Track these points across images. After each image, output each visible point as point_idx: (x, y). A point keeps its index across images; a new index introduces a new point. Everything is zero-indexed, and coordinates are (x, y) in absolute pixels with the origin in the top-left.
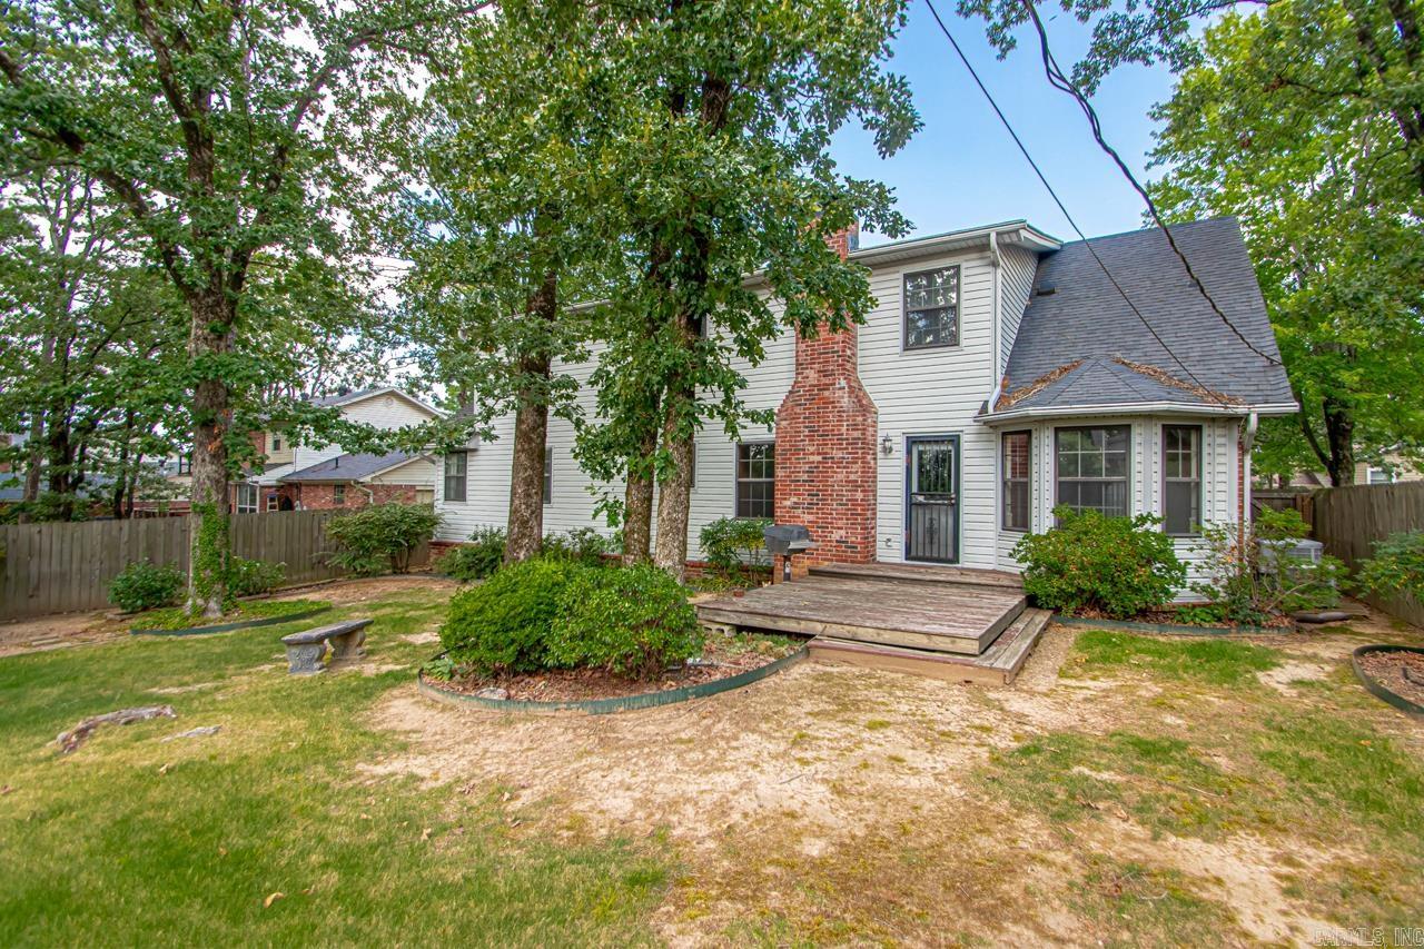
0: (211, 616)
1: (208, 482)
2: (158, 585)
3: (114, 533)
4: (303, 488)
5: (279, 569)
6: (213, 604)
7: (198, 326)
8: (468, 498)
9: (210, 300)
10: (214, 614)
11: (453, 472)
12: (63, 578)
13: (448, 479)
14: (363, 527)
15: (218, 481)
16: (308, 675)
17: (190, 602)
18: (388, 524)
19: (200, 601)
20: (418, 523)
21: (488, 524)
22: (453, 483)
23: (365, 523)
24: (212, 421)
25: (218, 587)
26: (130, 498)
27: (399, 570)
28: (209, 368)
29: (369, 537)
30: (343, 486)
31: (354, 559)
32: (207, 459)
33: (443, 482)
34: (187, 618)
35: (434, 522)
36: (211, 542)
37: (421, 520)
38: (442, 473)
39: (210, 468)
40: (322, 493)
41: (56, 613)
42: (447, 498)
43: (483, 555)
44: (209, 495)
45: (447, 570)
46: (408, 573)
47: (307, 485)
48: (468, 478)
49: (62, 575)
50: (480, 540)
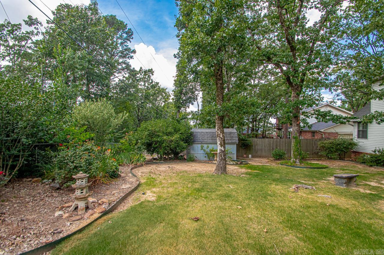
0: (297, 163)
1: (296, 131)
2: (281, 154)
3: (270, 141)
4: (302, 133)
5: (307, 154)
6: (297, 161)
7: (293, 94)
8: (368, 138)
9: (296, 87)
10: (298, 163)
11: (361, 129)
12: (261, 150)
13: (359, 131)
14: (331, 145)
15: (298, 131)
16: (341, 187)
17: (292, 159)
18: (339, 144)
19: (294, 160)
20: (349, 145)
21: (380, 147)
22: (361, 133)
23: (331, 143)
24: (297, 116)
25: (298, 157)
26: (265, 133)
27: (341, 158)
28: (298, 103)
29: (332, 148)
30: (314, 132)
31: (328, 154)
32: (296, 125)
33: (357, 132)
34: (292, 163)
35: (355, 144)
36: (297, 146)
37: (351, 144)
38: (357, 129)
39: (296, 128)
40: (308, 134)
41: (260, 157)
42: (358, 137)
43: (380, 158)
44: (296, 134)
45: (362, 161)
46: (345, 160)
47: (303, 132)
48: (368, 131)
49: (261, 149)
50: (377, 152)
